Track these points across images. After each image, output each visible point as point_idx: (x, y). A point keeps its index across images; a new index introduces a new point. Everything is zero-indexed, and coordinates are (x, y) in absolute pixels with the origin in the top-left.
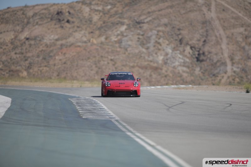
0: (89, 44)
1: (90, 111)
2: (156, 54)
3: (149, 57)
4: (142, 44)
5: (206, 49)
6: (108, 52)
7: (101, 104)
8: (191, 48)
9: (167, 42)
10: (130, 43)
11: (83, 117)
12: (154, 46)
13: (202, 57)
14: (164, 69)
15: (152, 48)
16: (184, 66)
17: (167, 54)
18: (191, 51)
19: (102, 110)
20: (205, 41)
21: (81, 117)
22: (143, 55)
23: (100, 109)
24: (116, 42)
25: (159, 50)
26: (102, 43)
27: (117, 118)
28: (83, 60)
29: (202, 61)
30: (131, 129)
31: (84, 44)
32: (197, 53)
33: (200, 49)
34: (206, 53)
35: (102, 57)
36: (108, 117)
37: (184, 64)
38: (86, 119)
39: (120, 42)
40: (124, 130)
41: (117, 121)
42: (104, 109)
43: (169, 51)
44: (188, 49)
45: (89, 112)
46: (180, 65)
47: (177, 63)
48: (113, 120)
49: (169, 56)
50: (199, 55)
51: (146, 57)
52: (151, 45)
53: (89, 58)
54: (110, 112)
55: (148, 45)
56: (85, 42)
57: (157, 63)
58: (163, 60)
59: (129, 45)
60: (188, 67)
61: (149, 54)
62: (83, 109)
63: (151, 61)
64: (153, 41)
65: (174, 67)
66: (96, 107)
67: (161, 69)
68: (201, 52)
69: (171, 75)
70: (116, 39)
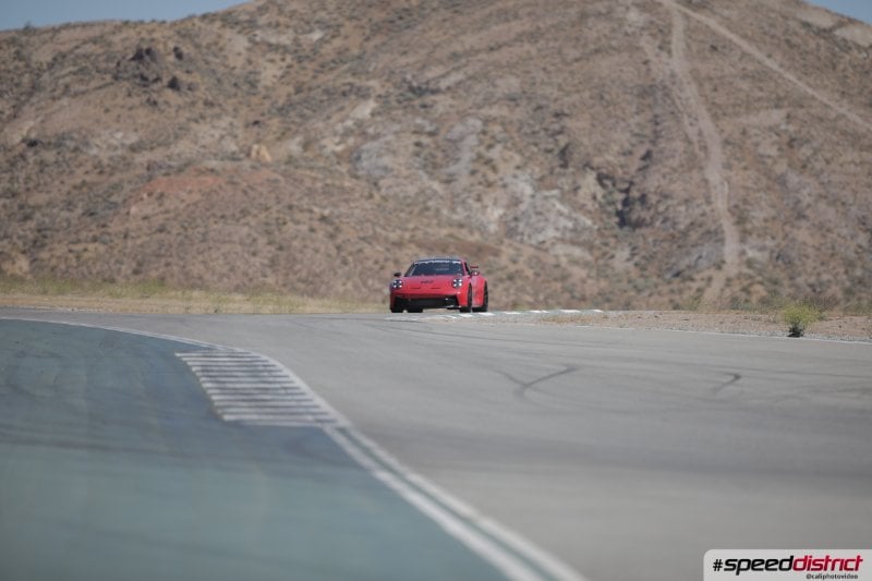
0: (247, 164)
1: (248, 397)
2: (479, 199)
3: (453, 210)
4: (431, 166)
5: (653, 182)
6: (311, 192)
7: (286, 372)
8: (600, 179)
9: (518, 159)
10: (387, 160)
11: (227, 418)
12: (473, 173)
13: (638, 213)
14: (507, 251)
15: (464, 181)
16: (573, 243)
17: (516, 201)
18: (600, 192)
19: (292, 394)
20: (647, 156)
21: (218, 418)
22: (430, 203)
23: (285, 388)
24: (338, 155)
25: (490, 185)
26: (290, 160)
27: (343, 422)
28: (223, 217)
29: (639, 224)
30: (392, 461)
31: (229, 165)
32: (620, 197)
33: (632, 183)
34: (653, 199)
35: (290, 207)
36: (310, 418)
37: (575, 238)
38: (237, 425)
39: (353, 156)
40: (366, 462)
41: (342, 430)
42: (297, 388)
43: (525, 188)
44: (589, 182)
45: (244, 400)
46: (563, 240)
47: (551, 233)
48: (328, 429)
49: (523, 207)
50: (626, 202)
51: (445, 212)
52: (461, 168)
53: (245, 213)
54: (319, 401)
55: (453, 168)
56: (233, 158)
57: (482, 229)
58: (502, 220)
59: (386, 168)
60: (590, 247)
61: (454, 201)
62: (223, 390)
63: (461, 226)
64: (467, 156)
65: (540, 246)
66: (270, 383)
67: (496, 253)
68: (635, 194)
69: (529, 273)
70: (339, 149)
